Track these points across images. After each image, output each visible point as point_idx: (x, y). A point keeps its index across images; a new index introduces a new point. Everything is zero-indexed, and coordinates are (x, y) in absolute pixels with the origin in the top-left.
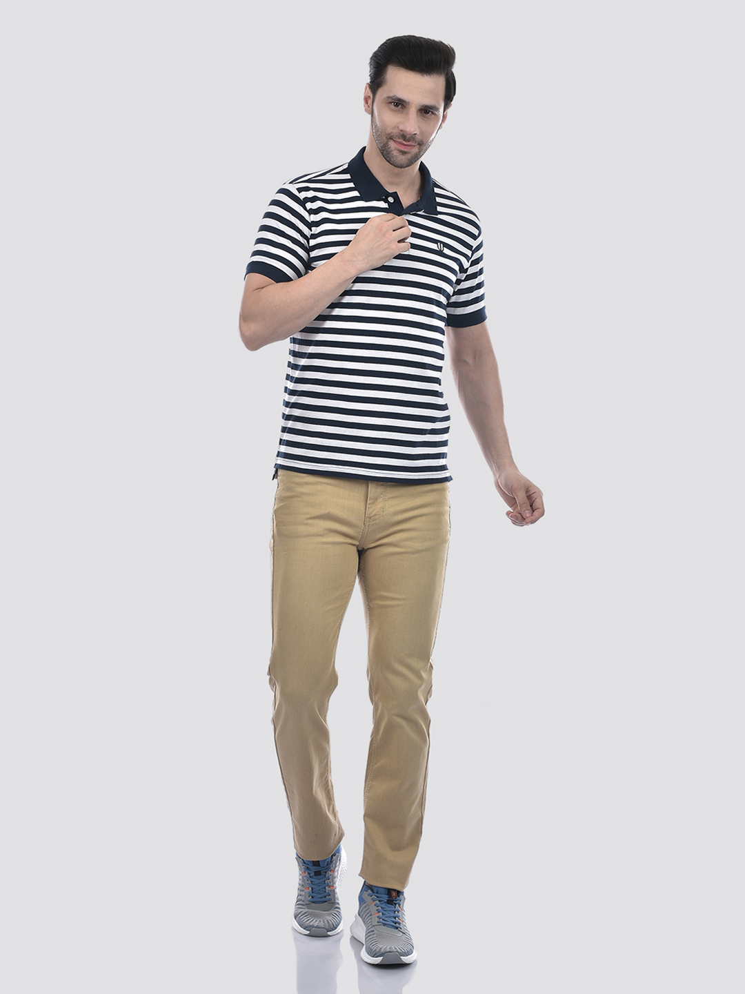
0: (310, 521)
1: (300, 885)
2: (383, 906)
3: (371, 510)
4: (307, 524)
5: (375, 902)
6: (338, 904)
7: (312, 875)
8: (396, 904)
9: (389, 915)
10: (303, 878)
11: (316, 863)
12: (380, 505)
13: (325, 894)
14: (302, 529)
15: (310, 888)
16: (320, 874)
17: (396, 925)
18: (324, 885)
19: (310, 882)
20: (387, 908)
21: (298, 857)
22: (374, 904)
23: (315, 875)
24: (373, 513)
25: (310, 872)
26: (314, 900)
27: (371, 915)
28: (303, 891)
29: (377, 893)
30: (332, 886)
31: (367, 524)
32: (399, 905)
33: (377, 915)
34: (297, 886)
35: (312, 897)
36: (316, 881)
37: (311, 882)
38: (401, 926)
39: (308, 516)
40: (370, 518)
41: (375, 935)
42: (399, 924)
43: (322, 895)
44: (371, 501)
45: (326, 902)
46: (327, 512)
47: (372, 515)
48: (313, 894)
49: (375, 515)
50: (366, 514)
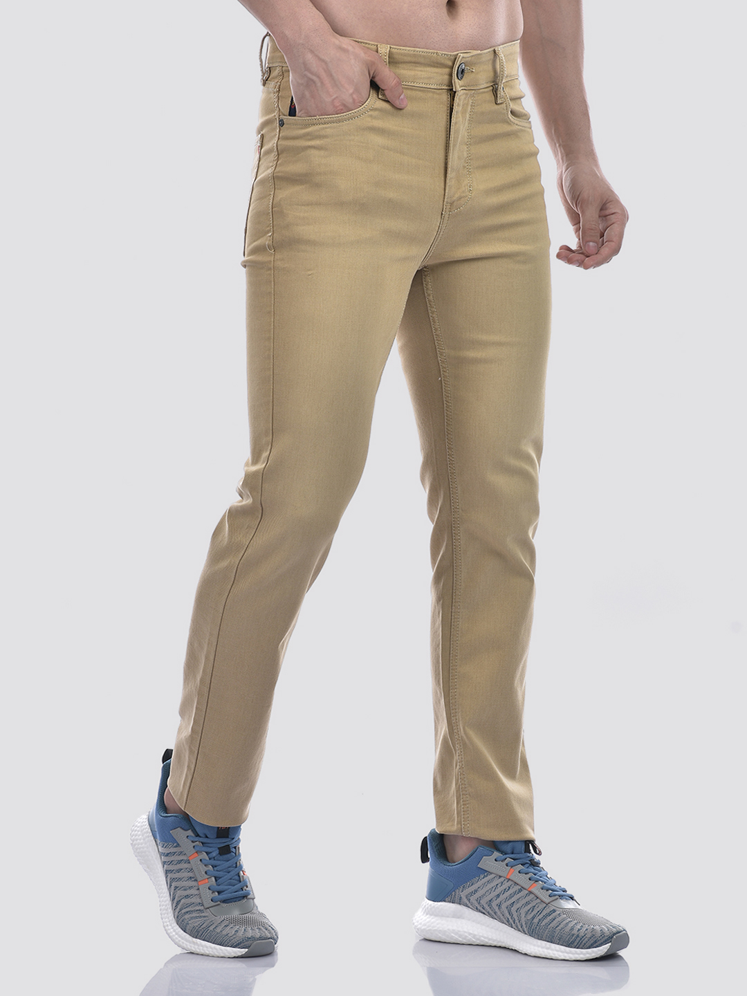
3: (454, 190)
5: (517, 868)
11: (223, 833)
12: (465, 181)
15: (213, 879)
16: (229, 852)
18: (236, 870)
19: (210, 867)
26: (223, 897)
31: (447, 215)
36: (221, 864)
37: (213, 867)
40: (453, 202)
44: (452, 175)
47: (454, 198)
48: (220, 888)
49: (460, 198)
50: (446, 197)
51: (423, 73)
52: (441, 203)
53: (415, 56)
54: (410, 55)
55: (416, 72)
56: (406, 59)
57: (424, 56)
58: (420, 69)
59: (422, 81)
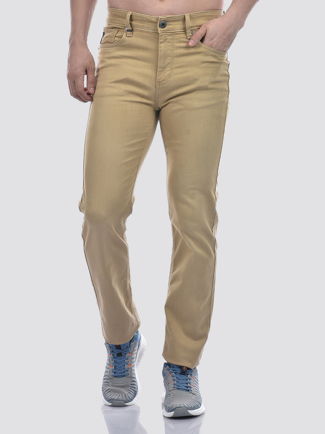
0: (113, 85)
1: (107, 364)
2: (178, 376)
3: (160, 76)
4: (111, 87)
5: (172, 374)
6: (135, 378)
7: (115, 356)
8: (188, 374)
9: (182, 382)
10: (109, 359)
11: (118, 347)
12: (168, 73)
13: (124, 370)
14: (108, 91)
15: (114, 367)
16: (121, 355)
17: (188, 389)
18: (124, 364)
19: (113, 361)
20: (181, 378)
21: (107, 343)
22: (171, 375)
23: (117, 356)
24: (162, 79)
25: (114, 354)
26: (116, 375)
27: (169, 383)
28: (109, 368)
29: (173, 367)
30: (131, 364)
31: (158, 87)
32: (191, 375)
33: (173, 383)
34: (105, 365)
35: (115, 373)
36: (118, 360)
37: (115, 361)
38: (192, 389)
39: (112, 80)
40: (160, 82)
41: (171, 397)
42: (191, 387)
43: (122, 371)
44: (160, 70)
45: (125, 376)
46: (126, 77)
47: (161, 80)
48: (115, 371)
49: (163, 80)
50: (157, 79)
51: (146, 25)
52: (155, 82)
53: (141, 17)
54: (140, 17)
55: (144, 24)
56: (139, 18)
57: (145, 18)
58: (145, 23)
59: (146, 28)
